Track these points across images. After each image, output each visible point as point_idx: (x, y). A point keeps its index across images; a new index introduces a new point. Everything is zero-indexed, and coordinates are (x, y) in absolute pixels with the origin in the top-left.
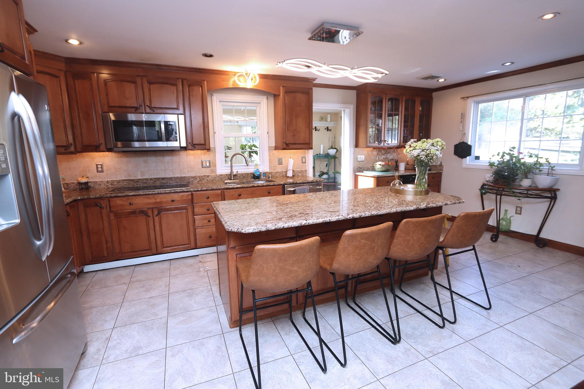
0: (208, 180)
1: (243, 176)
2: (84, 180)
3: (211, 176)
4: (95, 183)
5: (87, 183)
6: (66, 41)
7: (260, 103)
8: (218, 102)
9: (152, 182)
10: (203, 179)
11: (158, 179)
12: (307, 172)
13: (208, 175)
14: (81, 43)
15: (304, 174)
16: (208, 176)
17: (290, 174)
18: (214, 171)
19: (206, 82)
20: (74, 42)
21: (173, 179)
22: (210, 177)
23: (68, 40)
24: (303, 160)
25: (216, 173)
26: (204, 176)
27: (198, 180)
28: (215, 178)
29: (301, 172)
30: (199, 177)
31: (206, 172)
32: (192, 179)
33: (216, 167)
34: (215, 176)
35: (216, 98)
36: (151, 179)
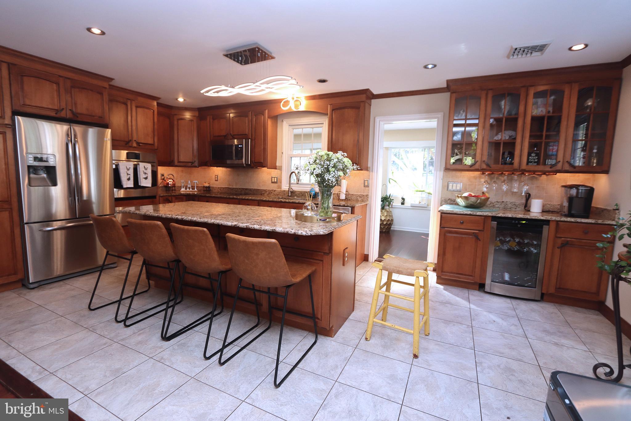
0: (274, 194)
1: (302, 194)
2: (207, 185)
3: (277, 190)
4: (213, 187)
5: (209, 187)
6: (177, 99)
7: (323, 123)
8: (287, 126)
9: (240, 191)
10: (271, 193)
11: (243, 189)
12: (368, 198)
13: (275, 189)
14: (184, 100)
15: (365, 199)
16: (275, 191)
17: (343, 197)
18: (280, 187)
19: (267, 111)
20: (181, 100)
21: (252, 190)
22: (276, 192)
23: (178, 99)
24: (366, 184)
25: (281, 188)
26: (272, 190)
27: (268, 193)
28: (280, 193)
29: (361, 196)
30: (269, 190)
31: (273, 187)
32: (264, 192)
33: (281, 183)
34: (280, 191)
35: (286, 123)
36: (240, 188)
